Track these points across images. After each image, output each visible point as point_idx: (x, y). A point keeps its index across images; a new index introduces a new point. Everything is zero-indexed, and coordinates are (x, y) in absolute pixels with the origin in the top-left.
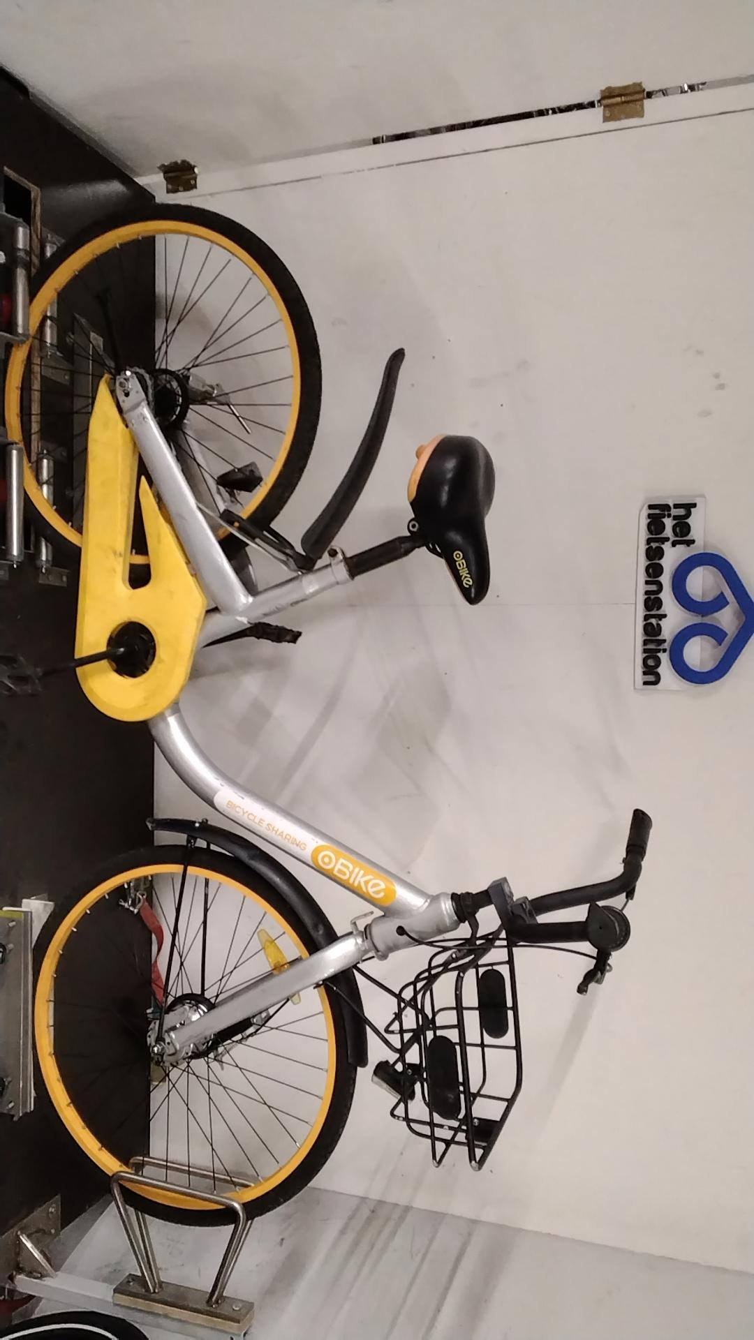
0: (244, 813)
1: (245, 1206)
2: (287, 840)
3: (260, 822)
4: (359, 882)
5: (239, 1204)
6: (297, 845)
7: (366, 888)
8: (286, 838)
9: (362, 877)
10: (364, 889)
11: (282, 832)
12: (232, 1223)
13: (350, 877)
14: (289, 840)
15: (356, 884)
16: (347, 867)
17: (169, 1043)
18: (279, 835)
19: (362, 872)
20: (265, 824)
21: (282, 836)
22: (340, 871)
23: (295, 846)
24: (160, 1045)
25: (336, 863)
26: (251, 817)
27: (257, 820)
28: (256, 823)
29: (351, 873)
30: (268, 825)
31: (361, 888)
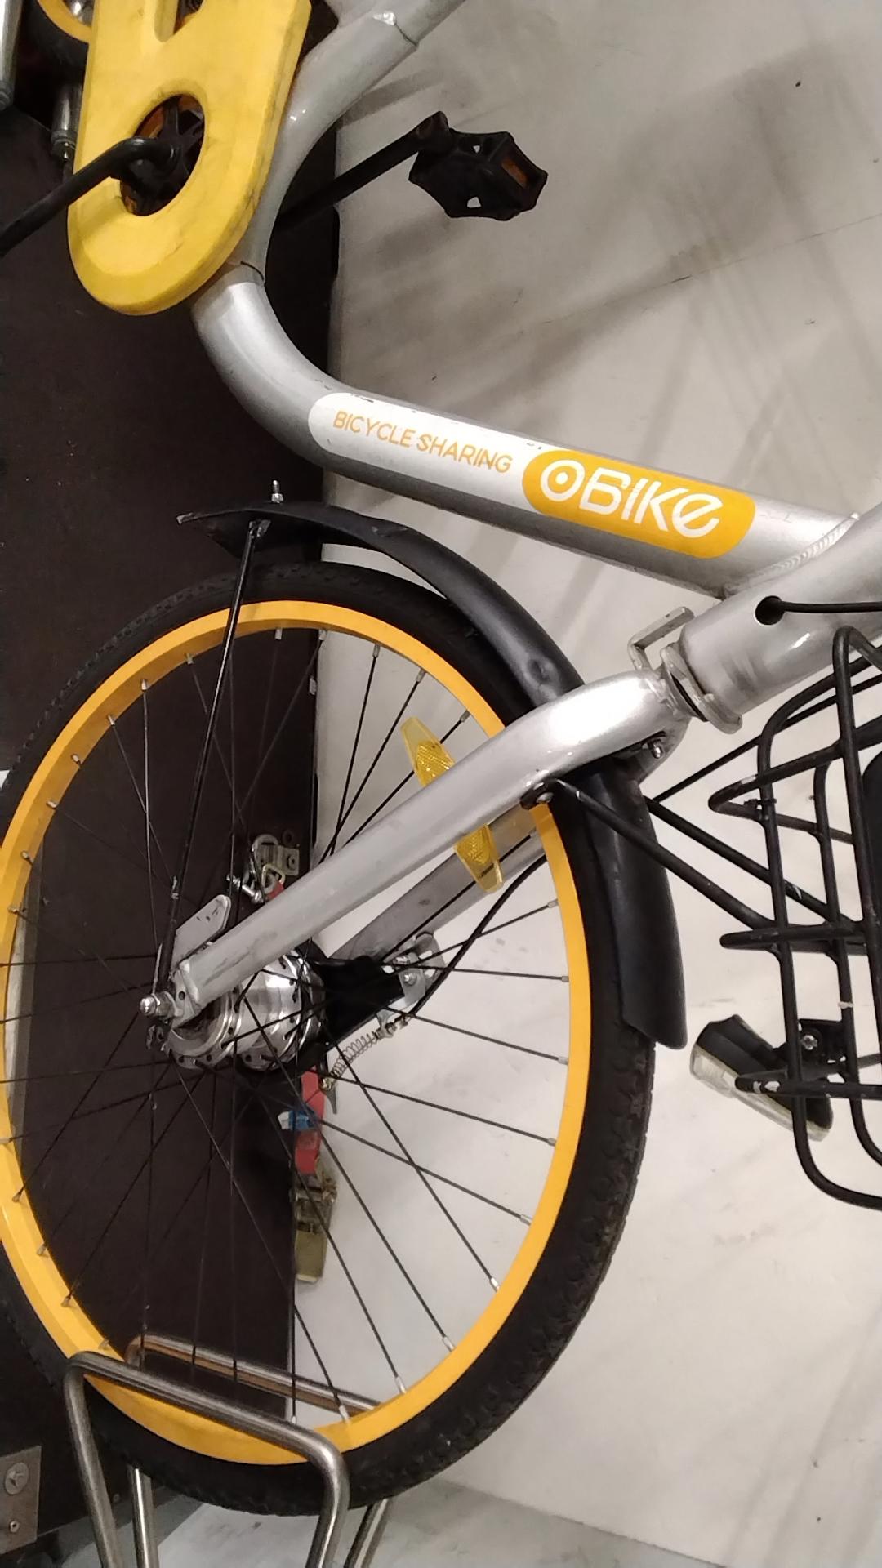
0: (370, 428)
1: (350, 1458)
2: (464, 459)
3: (404, 437)
4: (649, 510)
5: (334, 1450)
6: (490, 464)
7: (668, 518)
8: (463, 455)
9: (656, 495)
10: (662, 525)
11: (455, 445)
12: (315, 1514)
13: (623, 504)
14: (468, 457)
15: (638, 519)
16: (616, 483)
17: (183, 995)
18: (448, 452)
19: (656, 485)
20: (415, 440)
21: (454, 454)
22: (597, 497)
23: (484, 467)
24: (163, 998)
25: (586, 481)
26: (386, 432)
27: (397, 437)
28: (396, 443)
29: (626, 494)
30: (422, 439)
31: (655, 523)
